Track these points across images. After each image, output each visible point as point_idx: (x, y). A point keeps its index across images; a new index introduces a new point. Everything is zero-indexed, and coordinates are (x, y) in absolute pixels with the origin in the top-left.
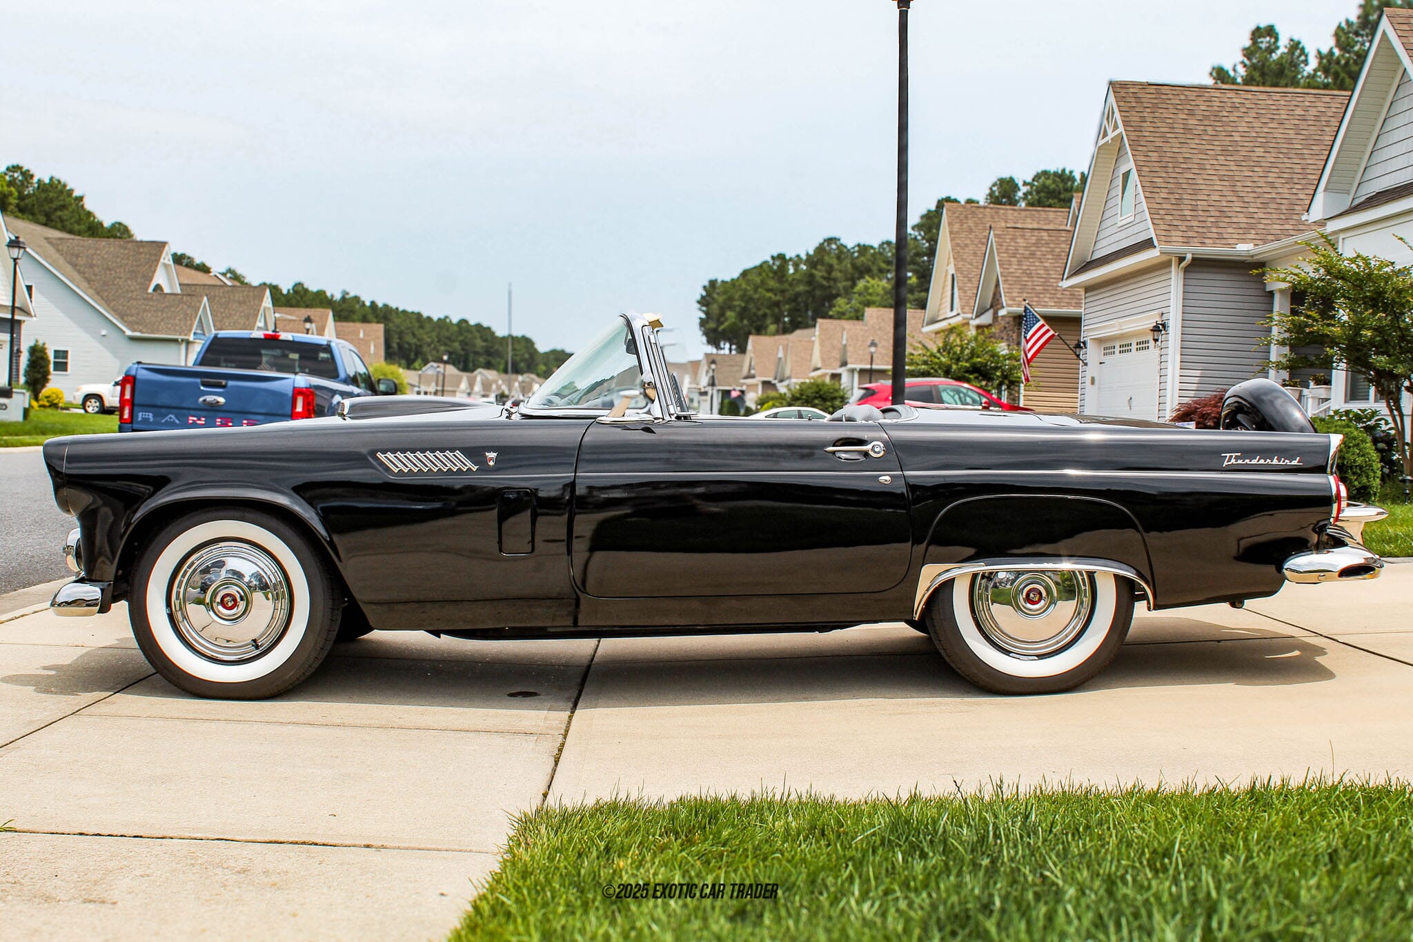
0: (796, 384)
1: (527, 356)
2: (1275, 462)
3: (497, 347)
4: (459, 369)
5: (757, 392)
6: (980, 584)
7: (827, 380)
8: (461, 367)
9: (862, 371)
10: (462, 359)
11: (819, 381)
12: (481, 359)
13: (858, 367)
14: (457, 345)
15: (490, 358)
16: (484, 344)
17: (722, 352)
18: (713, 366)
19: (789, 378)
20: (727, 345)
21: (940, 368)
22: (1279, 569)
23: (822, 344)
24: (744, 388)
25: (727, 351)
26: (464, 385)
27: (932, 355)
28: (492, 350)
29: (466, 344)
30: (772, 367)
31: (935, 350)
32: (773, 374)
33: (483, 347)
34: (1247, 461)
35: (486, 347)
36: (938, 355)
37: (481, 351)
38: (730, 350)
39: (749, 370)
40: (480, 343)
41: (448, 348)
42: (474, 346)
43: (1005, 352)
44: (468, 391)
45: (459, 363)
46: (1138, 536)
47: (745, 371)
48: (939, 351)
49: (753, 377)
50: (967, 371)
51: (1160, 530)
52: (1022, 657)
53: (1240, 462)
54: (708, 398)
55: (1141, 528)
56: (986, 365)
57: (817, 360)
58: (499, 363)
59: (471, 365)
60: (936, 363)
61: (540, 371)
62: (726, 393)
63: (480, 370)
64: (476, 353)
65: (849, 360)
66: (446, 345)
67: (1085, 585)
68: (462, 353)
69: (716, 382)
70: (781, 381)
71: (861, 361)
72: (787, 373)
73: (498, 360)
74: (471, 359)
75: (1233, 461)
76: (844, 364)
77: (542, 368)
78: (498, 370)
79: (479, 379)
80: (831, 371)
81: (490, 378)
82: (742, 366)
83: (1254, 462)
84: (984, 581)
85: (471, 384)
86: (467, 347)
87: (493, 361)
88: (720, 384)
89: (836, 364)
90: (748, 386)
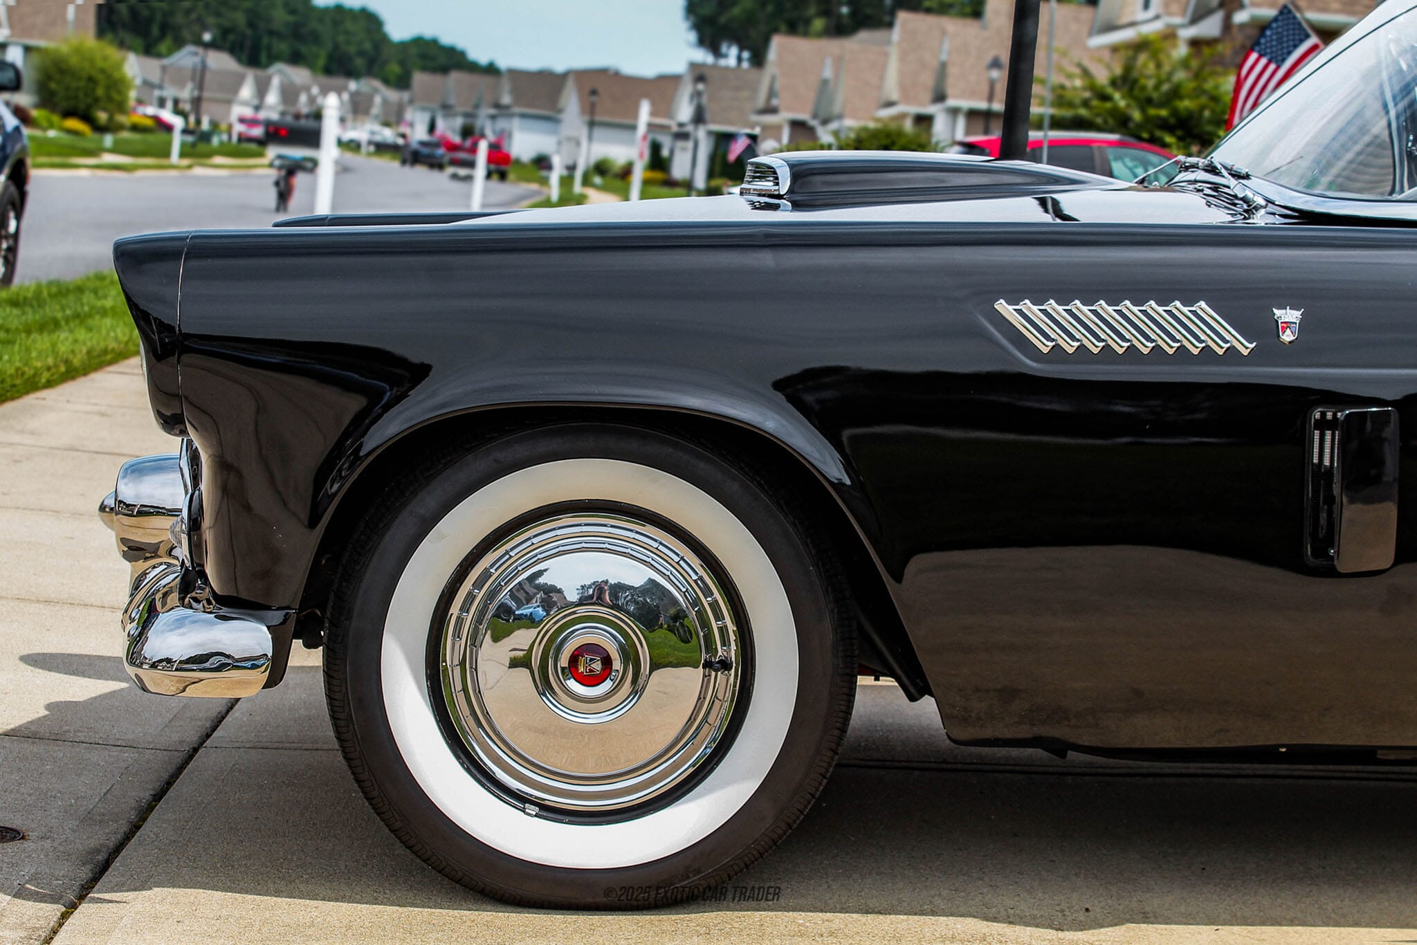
0: (850, 129)
1: (367, 46)
3: (314, 25)
4: (236, 60)
5: (779, 139)
7: (908, 126)
8: (240, 56)
9: (972, 114)
10: (246, 42)
11: (893, 126)
12: (283, 46)
13: (966, 104)
15: (299, 46)
16: (293, 19)
17: (722, 62)
18: (701, 87)
19: (840, 117)
20: (734, 50)
21: (1111, 116)
23: (903, 59)
24: (757, 131)
25: (731, 61)
26: (247, 92)
28: (304, 31)
30: (810, 96)
31: (1105, 82)
32: (810, 107)
33: (287, 24)
35: (295, 24)
36: (1111, 90)
37: (283, 30)
38: (738, 59)
39: (769, 99)
40: (285, 19)
42: (272, 20)
44: (256, 102)
45: (239, 48)
47: (761, 102)
49: (772, 110)
54: (690, 144)
57: (892, 89)
59: (263, 56)
60: (1105, 107)
61: (390, 75)
62: (724, 139)
63: (279, 65)
64: (274, 34)
65: (950, 91)
68: (248, 31)
69: (708, 116)
70: (825, 122)
71: (972, 94)
72: (837, 109)
73: (315, 49)
74: (264, 44)
76: (940, 97)
77: (395, 70)
79: (276, 81)
80: (914, 109)
81: (297, 80)
82: (756, 90)
85: (262, 90)
86: (257, 22)
88: (714, 122)
89: (927, 96)
90: (765, 128)
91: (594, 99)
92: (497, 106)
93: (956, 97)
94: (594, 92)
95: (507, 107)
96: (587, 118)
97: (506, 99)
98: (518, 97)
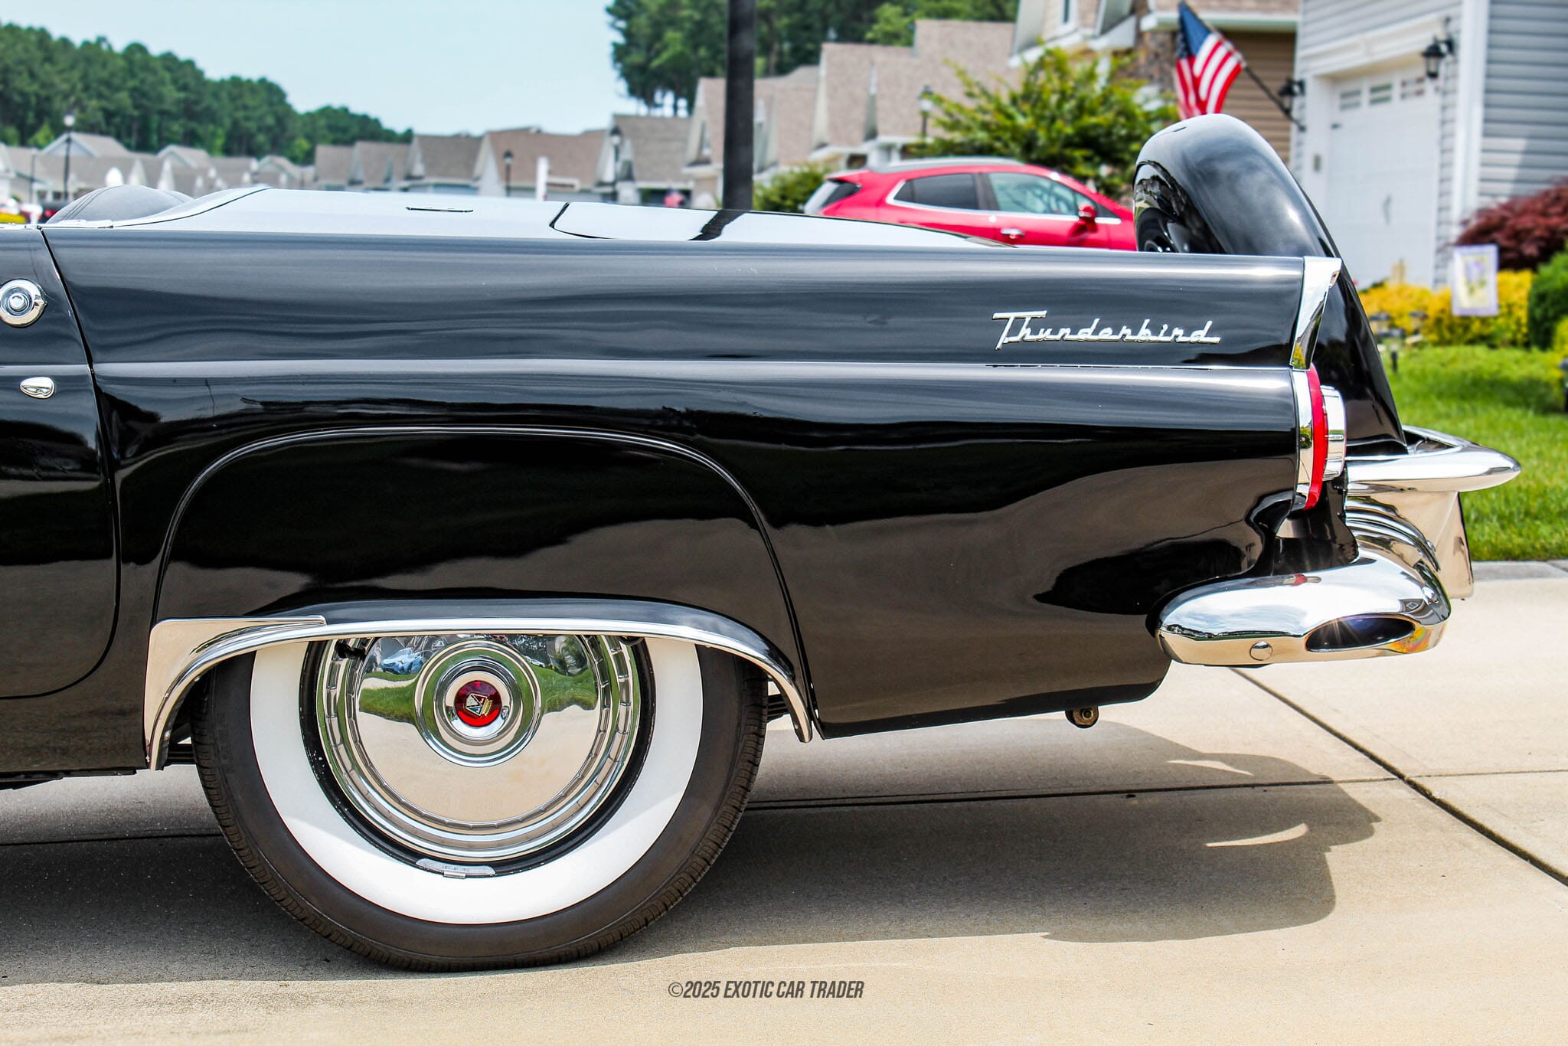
1: (270, 121)
2: (1145, 334)
3: (208, 101)
4: (128, 147)
6: (333, 670)
8: (133, 141)
9: (905, 149)
10: (135, 126)
12: (176, 127)
13: (900, 140)
14: (124, 98)
15: (193, 125)
16: (182, 95)
17: (657, 112)
18: (616, 140)
19: (775, 164)
20: (669, 98)
21: (1014, 139)
22: (1154, 624)
23: (832, 96)
24: (690, 185)
25: (668, 111)
27: (1000, 110)
28: (198, 108)
29: (144, 95)
31: (1005, 100)
33: (178, 102)
34: (1065, 332)
35: (186, 101)
36: (1012, 110)
37: (174, 109)
38: (675, 108)
39: (701, 147)
40: (172, 95)
41: (104, 103)
42: (160, 98)
43: (1154, 106)
45: (130, 135)
46: (755, 536)
47: (692, 153)
48: (1014, 101)
49: (706, 162)
50: (1069, 143)
51: (816, 520)
52: (450, 869)
53: (1045, 335)
55: (760, 517)
56: (1109, 134)
57: (822, 127)
58: (214, 135)
59: (154, 138)
60: (1005, 128)
61: (298, 153)
63: (172, 148)
64: (163, 113)
65: (881, 127)
66: (100, 96)
67: (623, 671)
68: (136, 113)
69: (636, 173)
71: (904, 129)
72: (772, 154)
73: (211, 128)
74: (154, 125)
75: (1025, 333)
76: (872, 135)
77: (303, 144)
78: (210, 150)
79: (167, 166)
80: (848, 149)
81: (194, 164)
82: (685, 141)
83: (1086, 334)
84: (344, 663)
86: (144, 102)
87: (201, 130)
88: (643, 179)
89: (858, 134)
90: (698, 180)
91: (508, 161)
92: (409, 177)
93: (886, 133)
94: (508, 154)
95: (420, 178)
96: (503, 184)
97: (419, 169)
98: (431, 167)
